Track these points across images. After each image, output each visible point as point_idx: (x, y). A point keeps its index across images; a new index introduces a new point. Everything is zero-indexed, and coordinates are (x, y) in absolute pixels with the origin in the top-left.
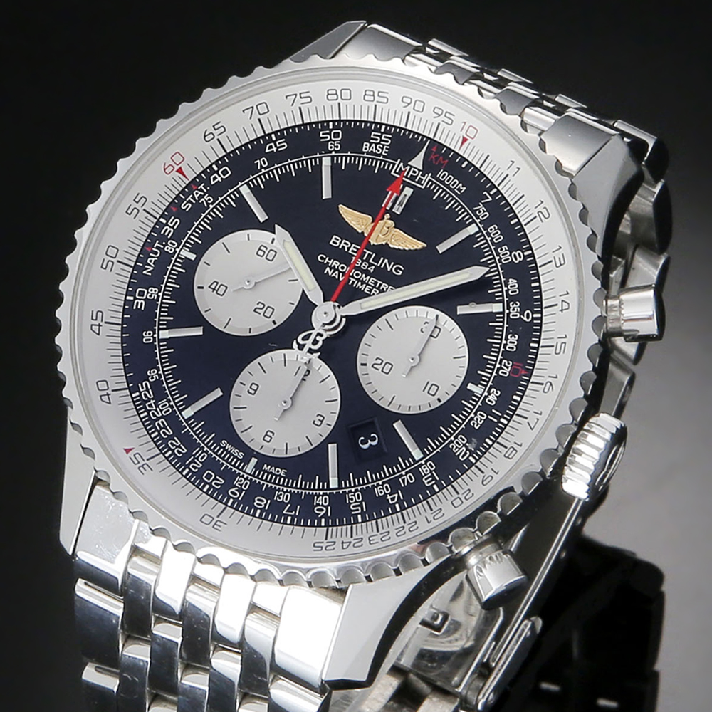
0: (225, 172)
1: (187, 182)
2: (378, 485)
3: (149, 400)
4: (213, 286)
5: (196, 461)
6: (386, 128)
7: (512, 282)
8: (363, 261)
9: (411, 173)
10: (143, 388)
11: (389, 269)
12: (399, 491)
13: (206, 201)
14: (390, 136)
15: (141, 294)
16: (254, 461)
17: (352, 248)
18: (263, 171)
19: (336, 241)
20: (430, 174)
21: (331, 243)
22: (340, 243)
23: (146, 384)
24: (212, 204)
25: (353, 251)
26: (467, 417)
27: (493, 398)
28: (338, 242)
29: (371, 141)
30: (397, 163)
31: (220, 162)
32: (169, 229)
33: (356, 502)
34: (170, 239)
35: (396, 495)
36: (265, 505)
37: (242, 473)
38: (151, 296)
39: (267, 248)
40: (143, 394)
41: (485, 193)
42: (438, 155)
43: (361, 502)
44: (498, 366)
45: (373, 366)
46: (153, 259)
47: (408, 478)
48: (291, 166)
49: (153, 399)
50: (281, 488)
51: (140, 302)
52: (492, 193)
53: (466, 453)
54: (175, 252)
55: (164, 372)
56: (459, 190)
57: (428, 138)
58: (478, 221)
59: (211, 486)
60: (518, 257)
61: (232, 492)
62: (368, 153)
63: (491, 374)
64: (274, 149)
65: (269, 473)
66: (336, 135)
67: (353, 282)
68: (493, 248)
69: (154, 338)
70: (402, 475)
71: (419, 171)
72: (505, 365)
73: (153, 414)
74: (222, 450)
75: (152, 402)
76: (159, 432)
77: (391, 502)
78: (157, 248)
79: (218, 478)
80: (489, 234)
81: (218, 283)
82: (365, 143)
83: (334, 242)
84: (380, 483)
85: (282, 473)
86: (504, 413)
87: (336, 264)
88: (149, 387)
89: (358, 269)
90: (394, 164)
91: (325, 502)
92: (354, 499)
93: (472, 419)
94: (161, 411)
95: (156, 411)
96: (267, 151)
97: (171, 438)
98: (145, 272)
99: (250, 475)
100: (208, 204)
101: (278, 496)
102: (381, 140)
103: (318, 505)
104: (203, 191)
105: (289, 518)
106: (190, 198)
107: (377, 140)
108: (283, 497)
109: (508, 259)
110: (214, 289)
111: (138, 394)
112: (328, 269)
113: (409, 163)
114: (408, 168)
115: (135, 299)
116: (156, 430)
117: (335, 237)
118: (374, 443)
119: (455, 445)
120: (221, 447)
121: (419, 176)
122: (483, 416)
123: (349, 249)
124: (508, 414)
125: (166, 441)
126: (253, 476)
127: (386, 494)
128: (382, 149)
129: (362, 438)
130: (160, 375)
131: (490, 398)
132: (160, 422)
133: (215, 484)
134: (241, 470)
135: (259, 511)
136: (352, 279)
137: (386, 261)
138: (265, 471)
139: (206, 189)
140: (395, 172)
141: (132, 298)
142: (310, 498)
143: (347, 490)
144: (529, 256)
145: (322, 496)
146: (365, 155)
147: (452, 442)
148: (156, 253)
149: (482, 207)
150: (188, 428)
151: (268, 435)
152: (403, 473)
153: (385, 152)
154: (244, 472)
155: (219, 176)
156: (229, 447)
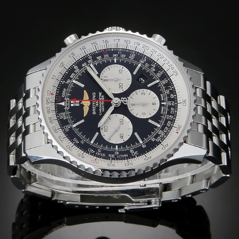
0: (90, 150)
1: (97, 158)
2: (152, 71)
3: (160, 137)
4: (122, 138)
5: (170, 117)
6: (57, 116)
7: (83, 65)
8: (96, 104)
9: (67, 104)
10: (158, 140)
11: (95, 96)
12: (151, 65)
13: (100, 151)
14: (59, 114)
15: (133, 154)
16: (162, 103)
17: (94, 108)
18: (84, 141)
19: (94, 113)
20: (65, 99)
21: (95, 114)
22: (94, 111)
23: (157, 140)
24: (100, 149)
25: (95, 107)
26: (124, 59)
27: (115, 55)
28: (94, 112)
29: (63, 118)
30: (65, 108)
31: (88, 152)
32: (112, 156)
33: (159, 74)
34: (115, 154)
35: (153, 65)
36: (172, 95)
37: (167, 105)
38: (133, 151)
39: (105, 130)
40: (160, 140)
41: (63, 83)
42: (59, 100)
43: (159, 73)
44: (107, 58)
45: (122, 88)
46: (123, 156)
47: (147, 65)
48: (79, 134)
49: (160, 136)
50: (166, 93)
51: (136, 153)
52: (62, 82)
53: (133, 55)
54: (118, 151)
55: (151, 137)
56: (65, 90)
57: (55, 104)
58: (71, 81)
59: (175, 110)
60: (76, 67)
61: (173, 104)
62: (66, 117)
63: (110, 59)
64: (77, 141)
65: (164, 98)
66: (66, 127)
67: (103, 103)
68: (76, 74)
69: (144, 144)
70: (147, 67)
71: (65, 102)
72: (106, 57)
73: (163, 134)
74: (164, 113)
75: (161, 136)
76: (167, 130)
77: (155, 66)
78: (119, 156)
79: (171, 110)
80: (73, 77)
81: (120, 137)
82: (64, 119)
83: (95, 113)
84: (151, 71)
85: (161, 95)
86: (118, 51)
87: (100, 110)
88: (157, 139)
89: (99, 104)
90: (66, 109)
91: (163, 81)
92: (159, 75)
93: (123, 57)
94: (162, 133)
95: (162, 134)
96: (78, 142)
97: (167, 127)
98: (127, 156)
99: (166, 103)
100: (100, 150)
101: (168, 93)
102: (61, 115)
103: (165, 82)
104: (98, 153)
105: (172, 87)
106: (101, 155)
107: (62, 117)
108: (168, 92)
109: (78, 69)
110: (122, 137)
111: (160, 141)
112: (103, 111)
113: (64, 106)
114: (65, 105)
115: (135, 155)
116: (167, 131)
117: (93, 114)
118: (142, 79)
119: (132, 58)
120: (163, 113)
121: (66, 101)
122: (121, 55)
123: (94, 109)
124: (118, 50)
125: (169, 127)
126: (166, 102)
127: (154, 68)
128: (64, 114)
129: (142, 82)
130: (153, 138)
131: (116, 56)
132: (165, 131)
133: (173, 110)
134: (166, 105)
135: (174, 96)
136: (102, 104)
137: (93, 98)
138: (163, 99)
139: (97, 152)
140: (68, 108)
141: (136, 156)
142: (164, 85)
143: (158, 77)
144: (74, 65)
145: (162, 83)
146: (67, 117)
147: (132, 59)
148: (121, 156)
149: (67, 82)
150: (163, 124)
151: (154, 104)
152: (146, 67)
153: (64, 113)
154: (166, 104)
155: (91, 151)
156: (162, 111)
